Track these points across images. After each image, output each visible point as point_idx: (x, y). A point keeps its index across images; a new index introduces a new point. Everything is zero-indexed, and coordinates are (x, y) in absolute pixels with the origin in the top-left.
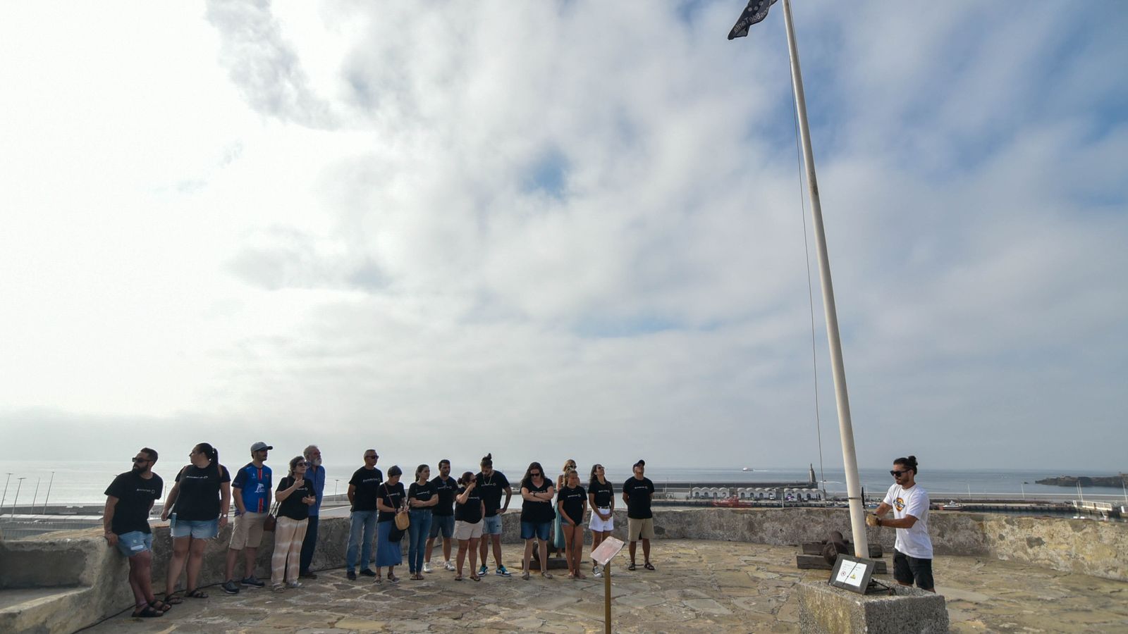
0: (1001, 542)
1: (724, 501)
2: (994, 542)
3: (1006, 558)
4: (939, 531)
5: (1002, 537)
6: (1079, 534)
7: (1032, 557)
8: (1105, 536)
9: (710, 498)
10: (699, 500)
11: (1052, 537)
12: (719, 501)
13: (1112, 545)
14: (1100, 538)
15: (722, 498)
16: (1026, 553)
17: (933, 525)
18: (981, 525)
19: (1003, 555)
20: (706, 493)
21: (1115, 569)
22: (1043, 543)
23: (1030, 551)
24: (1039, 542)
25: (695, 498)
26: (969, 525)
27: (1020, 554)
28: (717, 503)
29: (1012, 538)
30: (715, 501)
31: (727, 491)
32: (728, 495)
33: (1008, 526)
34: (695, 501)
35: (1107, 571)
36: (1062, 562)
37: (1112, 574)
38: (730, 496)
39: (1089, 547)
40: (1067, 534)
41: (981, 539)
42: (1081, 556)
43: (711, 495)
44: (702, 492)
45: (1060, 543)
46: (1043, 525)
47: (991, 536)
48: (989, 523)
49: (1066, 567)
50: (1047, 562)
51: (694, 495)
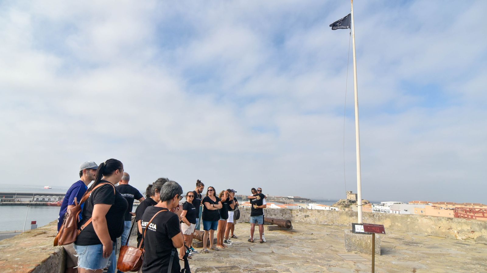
0: (297, 217)
1: (54, 203)
2: (294, 217)
3: (297, 222)
4: (282, 214)
5: (297, 215)
6: (319, 213)
7: (305, 221)
8: (325, 214)
9: (46, 201)
10: (38, 203)
11: (312, 214)
12: (51, 203)
13: (327, 216)
14: (324, 214)
15: (53, 201)
16: (304, 220)
17: (281, 213)
18: (292, 212)
19: (296, 221)
20: (44, 199)
21: (326, 222)
22: (309, 216)
23: (305, 219)
24: (308, 216)
25: (36, 201)
26: (289, 212)
27: (302, 220)
28: (50, 204)
29: (300, 216)
30: (49, 203)
31: (57, 198)
32: (57, 200)
33: (300, 212)
34: (36, 203)
35: (324, 223)
36: (313, 221)
37: (326, 223)
38: (59, 200)
39: (321, 217)
40: (316, 213)
41: (291, 216)
42: (319, 219)
43: (46, 199)
44: (41, 198)
45: (314, 216)
46: (310, 211)
47: (294, 215)
48: (294, 211)
49: (314, 223)
50: (309, 222)
51: (35, 199)
